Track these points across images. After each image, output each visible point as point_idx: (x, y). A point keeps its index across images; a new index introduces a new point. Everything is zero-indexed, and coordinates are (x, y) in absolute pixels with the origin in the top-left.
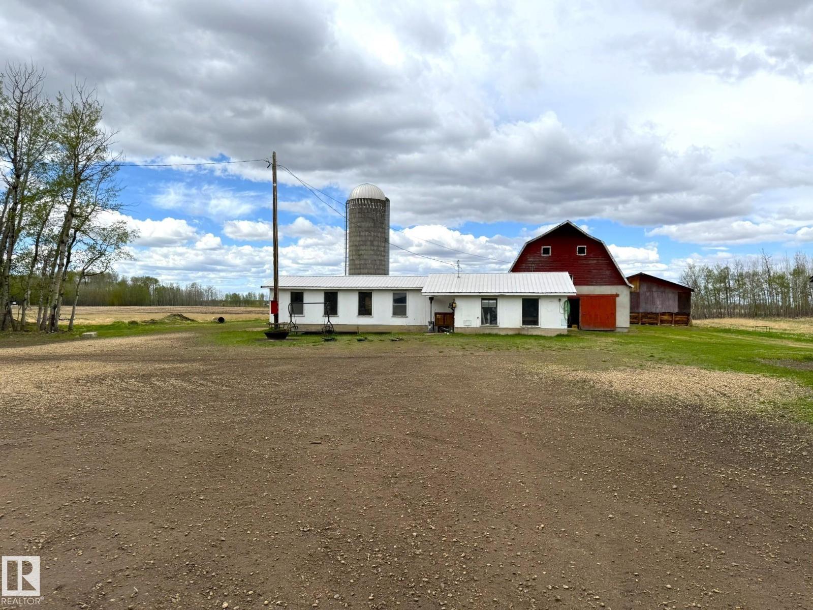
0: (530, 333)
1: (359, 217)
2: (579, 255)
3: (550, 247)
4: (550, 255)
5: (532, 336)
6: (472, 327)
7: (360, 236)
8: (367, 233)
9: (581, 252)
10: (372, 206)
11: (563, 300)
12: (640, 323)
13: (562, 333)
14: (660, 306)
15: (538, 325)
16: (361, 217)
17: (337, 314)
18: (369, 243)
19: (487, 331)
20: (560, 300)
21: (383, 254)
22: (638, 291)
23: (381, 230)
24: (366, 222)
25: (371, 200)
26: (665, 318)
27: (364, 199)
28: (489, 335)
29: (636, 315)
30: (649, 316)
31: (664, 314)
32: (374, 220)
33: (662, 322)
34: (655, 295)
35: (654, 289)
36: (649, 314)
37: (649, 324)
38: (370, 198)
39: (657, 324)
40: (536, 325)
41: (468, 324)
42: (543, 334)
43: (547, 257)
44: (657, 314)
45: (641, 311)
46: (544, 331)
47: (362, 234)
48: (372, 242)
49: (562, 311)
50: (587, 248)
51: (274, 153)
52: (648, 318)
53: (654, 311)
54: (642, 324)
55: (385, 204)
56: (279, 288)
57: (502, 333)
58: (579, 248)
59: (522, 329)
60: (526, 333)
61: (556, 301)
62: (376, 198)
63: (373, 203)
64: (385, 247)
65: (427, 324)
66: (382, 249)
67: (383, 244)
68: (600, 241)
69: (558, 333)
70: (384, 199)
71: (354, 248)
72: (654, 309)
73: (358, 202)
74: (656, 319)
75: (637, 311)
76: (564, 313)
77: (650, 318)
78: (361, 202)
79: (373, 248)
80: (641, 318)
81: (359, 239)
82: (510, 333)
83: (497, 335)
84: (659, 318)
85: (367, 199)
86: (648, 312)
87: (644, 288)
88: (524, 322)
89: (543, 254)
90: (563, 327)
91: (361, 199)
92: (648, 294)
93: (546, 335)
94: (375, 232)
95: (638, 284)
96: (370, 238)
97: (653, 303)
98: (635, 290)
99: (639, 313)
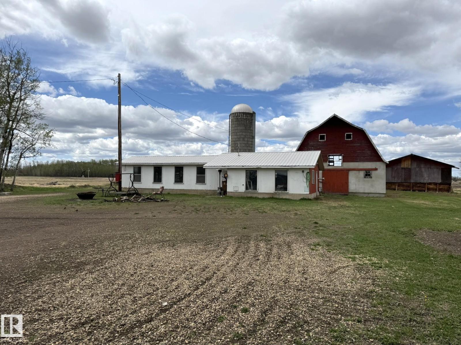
0: (281, 197)
1: (236, 124)
2: (347, 140)
3: (325, 134)
4: (325, 140)
5: (282, 199)
6: (239, 191)
7: (237, 135)
8: (241, 133)
9: (348, 137)
10: (244, 117)
11: (306, 172)
12: (411, 190)
13: (305, 198)
14: (427, 178)
15: (287, 191)
16: (238, 124)
17: (161, 182)
18: (241, 139)
19: (249, 195)
20: (303, 171)
21: (251, 146)
22: (410, 167)
23: (249, 131)
24: (240, 126)
25: (244, 113)
26: (431, 186)
27: (239, 113)
28: (251, 198)
29: (409, 184)
30: (418, 185)
31: (430, 184)
32: (245, 125)
33: (429, 189)
34: (423, 170)
35: (422, 166)
36: (419, 183)
37: (418, 191)
38: (243, 112)
39: (425, 191)
40: (285, 191)
41: (236, 189)
42: (290, 197)
43: (323, 142)
44: (424, 184)
45: (412, 181)
46: (291, 195)
47: (238, 134)
48: (243, 138)
49: (305, 180)
50: (352, 134)
51: (119, 74)
52: (417, 187)
53: (422, 181)
54: (413, 191)
55: (252, 115)
56: (122, 164)
57: (260, 196)
58: (347, 134)
59: (275, 194)
60: (277, 197)
61: (301, 172)
62: (246, 112)
63: (244, 115)
64: (252, 142)
65: (217, 189)
66: (250, 143)
67: (251, 140)
68: (362, 129)
69: (302, 197)
70: (252, 112)
71: (233, 142)
72: (422, 180)
73: (236, 115)
74: (424, 187)
75: (409, 181)
76: (307, 182)
77: (419, 187)
78: (237, 114)
79: (244, 142)
80: (412, 186)
81: (236, 137)
82: (266, 196)
83: (257, 198)
84: (426, 187)
85: (241, 113)
86: (418, 182)
87: (415, 165)
88: (276, 189)
89: (320, 140)
90: (306, 193)
91: (237, 113)
92: (417, 169)
93: (292, 198)
94: (245, 132)
95: (410, 162)
96: (242, 136)
97: (422, 176)
98: (408, 166)
99: (410, 183)
